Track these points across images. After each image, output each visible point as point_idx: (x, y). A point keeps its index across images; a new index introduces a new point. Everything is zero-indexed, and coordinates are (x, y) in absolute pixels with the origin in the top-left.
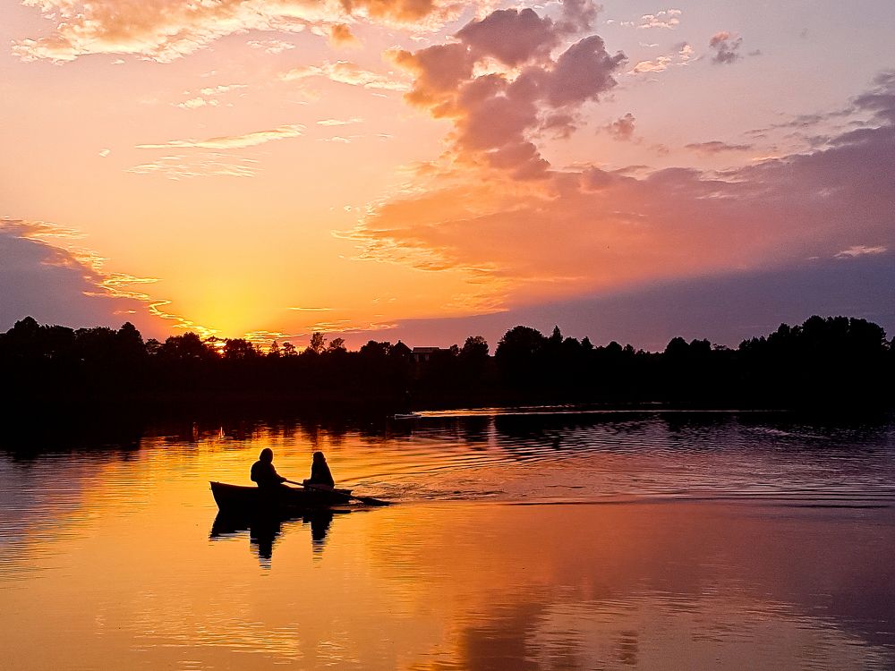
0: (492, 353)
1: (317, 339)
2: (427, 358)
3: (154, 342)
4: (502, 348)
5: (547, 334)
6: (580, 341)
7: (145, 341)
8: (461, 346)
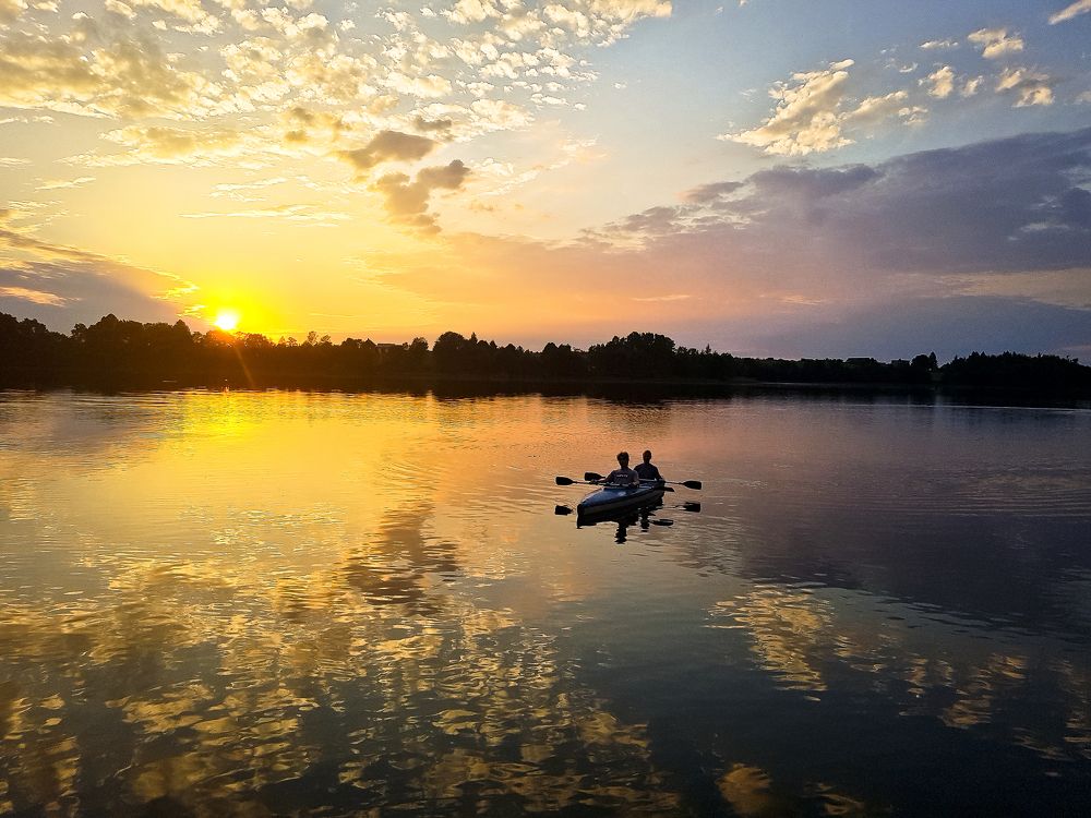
0: (430, 349)
1: (312, 336)
2: (387, 351)
3: (199, 334)
4: (437, 345)
5: (468, 337)
6: (489, 342)
7: (192, 333)
8: (410, 343)
